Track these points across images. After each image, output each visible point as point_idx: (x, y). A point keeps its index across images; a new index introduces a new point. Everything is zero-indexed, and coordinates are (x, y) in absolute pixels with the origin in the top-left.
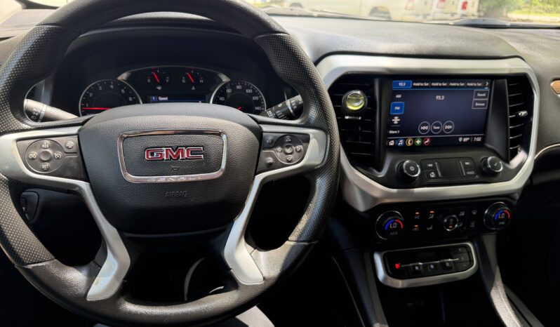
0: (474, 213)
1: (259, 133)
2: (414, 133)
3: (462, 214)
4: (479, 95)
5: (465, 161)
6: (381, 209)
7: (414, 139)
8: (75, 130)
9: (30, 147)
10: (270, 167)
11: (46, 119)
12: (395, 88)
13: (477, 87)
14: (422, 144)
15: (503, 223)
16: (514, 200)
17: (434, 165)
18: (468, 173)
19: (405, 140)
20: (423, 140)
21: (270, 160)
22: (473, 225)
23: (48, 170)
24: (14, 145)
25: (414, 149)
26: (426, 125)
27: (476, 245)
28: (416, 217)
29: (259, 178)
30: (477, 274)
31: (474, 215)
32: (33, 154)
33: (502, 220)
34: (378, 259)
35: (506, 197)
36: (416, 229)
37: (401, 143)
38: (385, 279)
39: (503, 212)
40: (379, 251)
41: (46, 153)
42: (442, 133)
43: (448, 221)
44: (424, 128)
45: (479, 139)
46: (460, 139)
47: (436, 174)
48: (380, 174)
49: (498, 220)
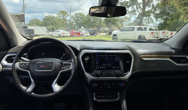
1: (62, 64)
2: (102, 66)
3: (112, 84)
4: (116, 58)
5: (112, 72)
7: (102, 67)
8: (29, 62)
9: (21, 65)
10: (63, 70)
11: (25, 60)
12: (96, 56)
13: (116, 56)
14: (104, 68)
15: (123, 87)
16: (127, 82)
17: (105, 72)
19: (100, 67)
20: (104, 67)
21: (63, 68)
22: (116, 87)
23: (23, 68)
24: (18, 64)
25: (102, 69)
26: (104, 64)
28: (101, 84)
29: (60, 72)
30: (119, 100)
31: (116, 85)
32: (21, 66)
34: (94, 94)
36: (101, 87)
37: (99, 68)
38: (96, 99)
41: (23, 66)
42: (108, 66)
43: (108, 85)
44: (104, 65)
45: (118, 68)
46: (113, 68)
47: (105, 74)
48: (92, 74)
49: (121, 86)
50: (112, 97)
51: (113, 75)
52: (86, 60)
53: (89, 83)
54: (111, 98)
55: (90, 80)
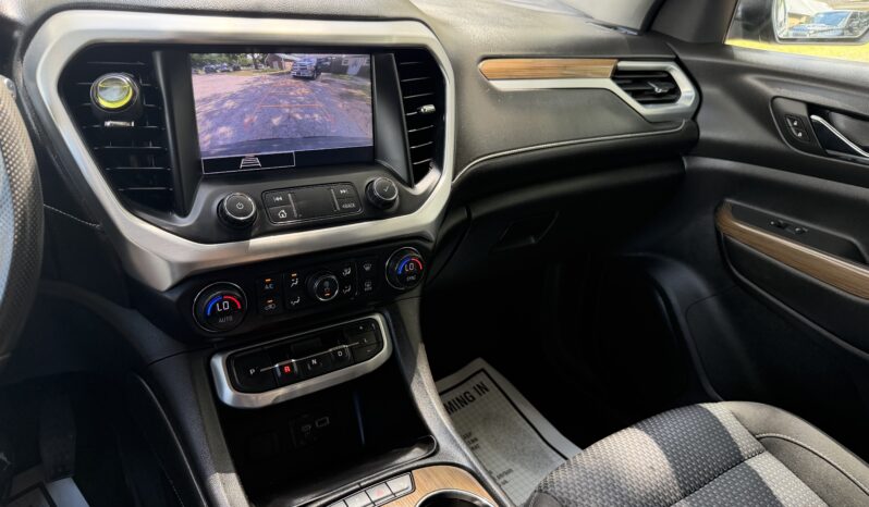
0: (367, 268)
3: (348, 272)
5: (339, 188)
6: (195, 280)
15: (413, 278)
16: (429, 241)
17: (286, 198)
18: (345, 206)
22: (368, 287)
27: (387, 314)
28: (267, 287)
31: (368, 272)
33: (410, 274)
34: (218, 363)
35: (414, 239)
36: (270, 306)
38: (236, 399)
39: (412, 262)
40: (220, 351)
43: (321, 286)
47: (289, 212)
48: (184, 222)
49: (405, 275)
50: (348, 353)
51: (350, 210)
52: (104, 104)
53: (167, 296)
54: (340, 363)
55: (173, 274)
